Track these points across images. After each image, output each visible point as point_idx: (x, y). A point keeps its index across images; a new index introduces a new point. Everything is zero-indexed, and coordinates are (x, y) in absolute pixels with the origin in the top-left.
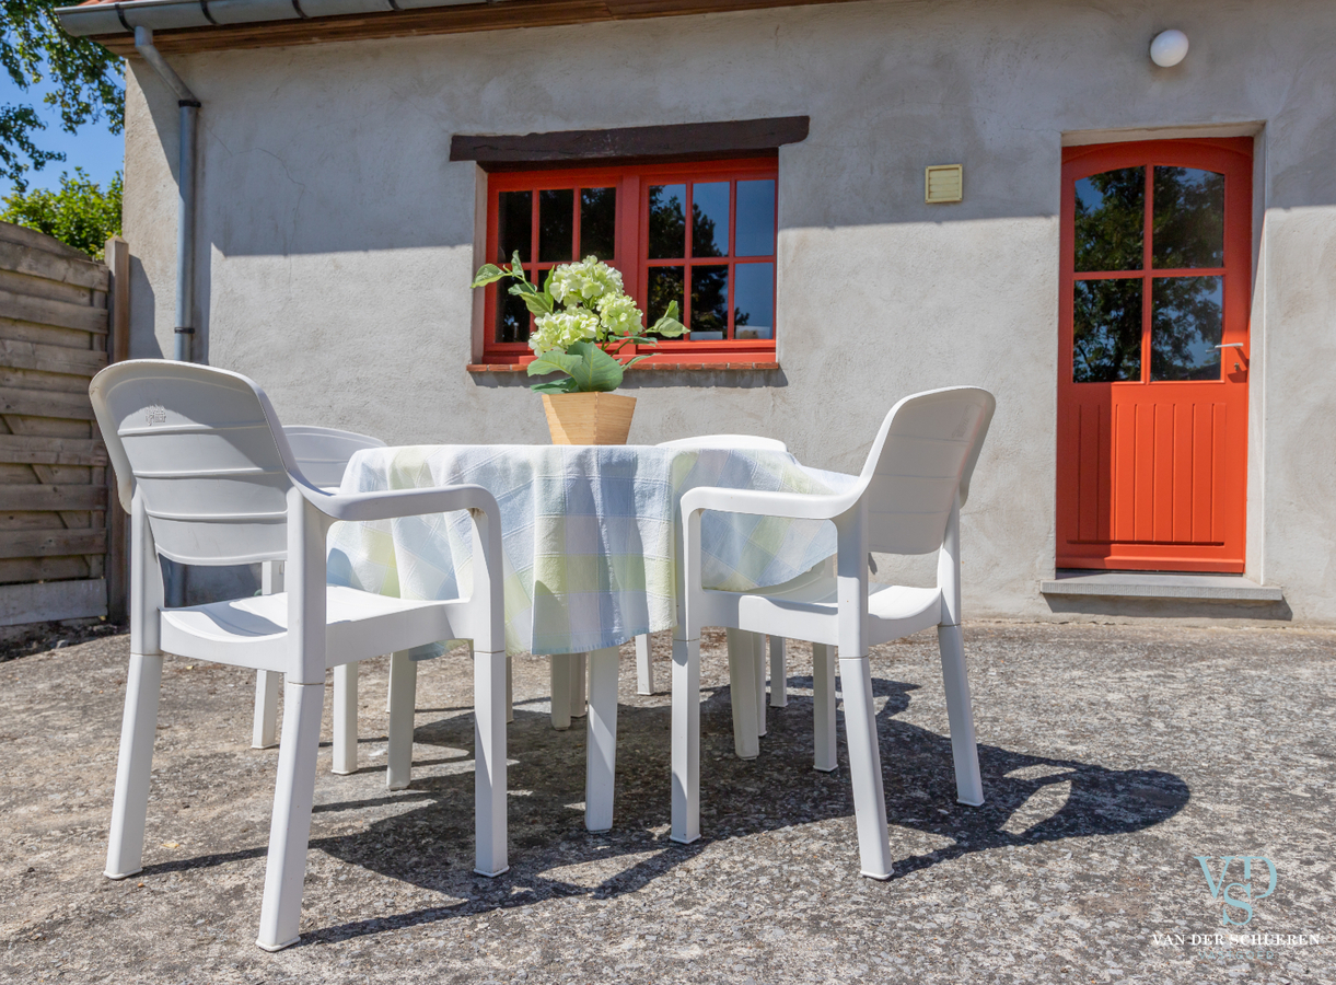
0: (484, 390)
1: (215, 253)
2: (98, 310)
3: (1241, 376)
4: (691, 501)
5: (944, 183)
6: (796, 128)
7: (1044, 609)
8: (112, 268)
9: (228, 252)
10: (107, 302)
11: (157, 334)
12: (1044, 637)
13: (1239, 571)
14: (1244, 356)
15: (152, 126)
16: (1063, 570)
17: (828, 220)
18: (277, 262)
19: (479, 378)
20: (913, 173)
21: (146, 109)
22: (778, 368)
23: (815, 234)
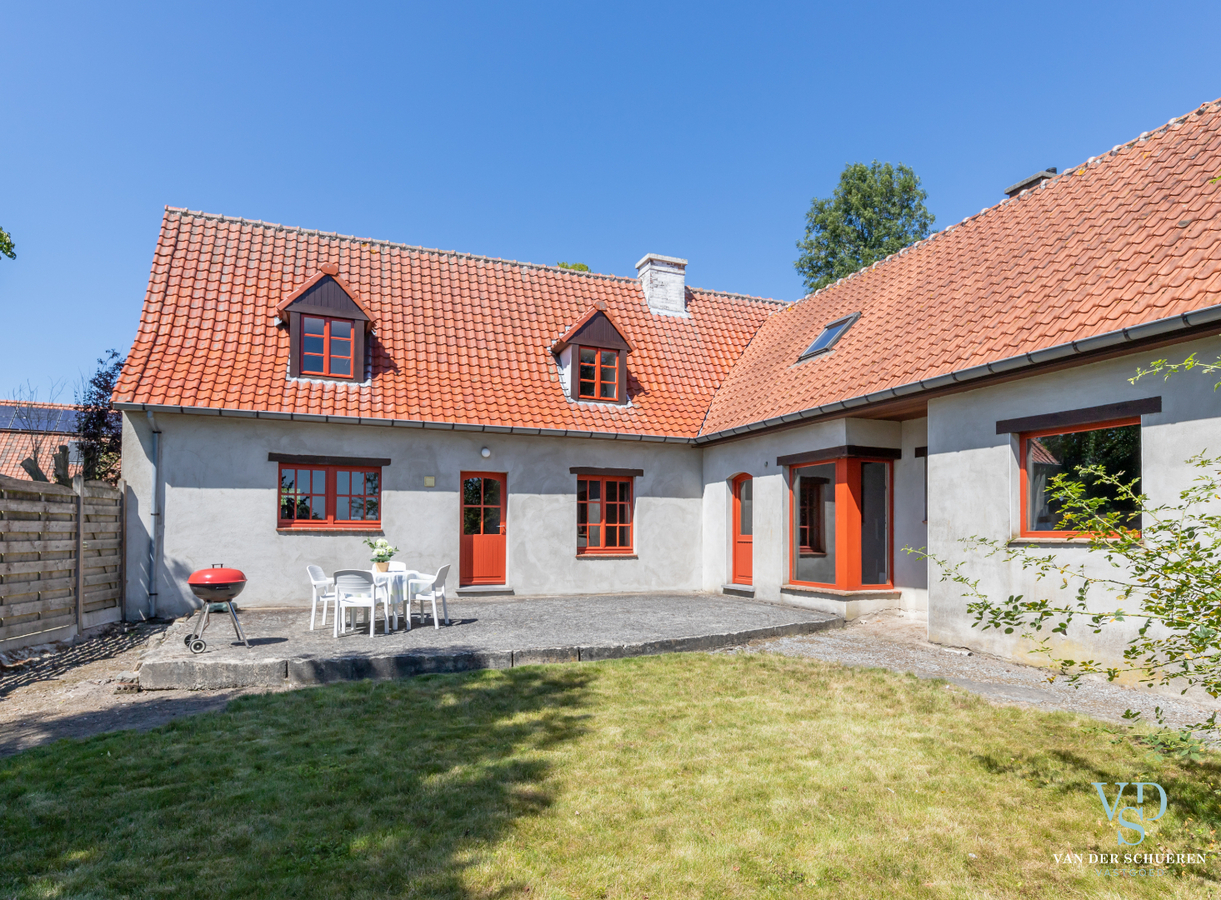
0: (282, 537)
1: (167, 486)
2: (118, 507)
3: (504, 534)
4: (410, 581)
5: (430, 481)
6: (387, 462)
7: (457, 596)
8: (123, 491)
9: (173, 485)
10: (121, 504)
11: (139, 514)
12: (457, 603)
13: (504, 583)
14: (505, 528)
15: (136, 437)
16: (462, 585)
17: (397, 489)
18: (196, 490)
19: (280, 532)
20: (421, 477)
21: (133, 431)
22: (382, 531)
23: (393, 492)
